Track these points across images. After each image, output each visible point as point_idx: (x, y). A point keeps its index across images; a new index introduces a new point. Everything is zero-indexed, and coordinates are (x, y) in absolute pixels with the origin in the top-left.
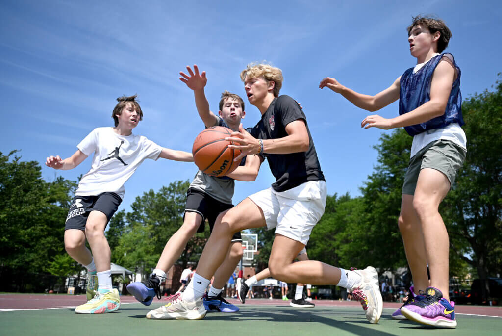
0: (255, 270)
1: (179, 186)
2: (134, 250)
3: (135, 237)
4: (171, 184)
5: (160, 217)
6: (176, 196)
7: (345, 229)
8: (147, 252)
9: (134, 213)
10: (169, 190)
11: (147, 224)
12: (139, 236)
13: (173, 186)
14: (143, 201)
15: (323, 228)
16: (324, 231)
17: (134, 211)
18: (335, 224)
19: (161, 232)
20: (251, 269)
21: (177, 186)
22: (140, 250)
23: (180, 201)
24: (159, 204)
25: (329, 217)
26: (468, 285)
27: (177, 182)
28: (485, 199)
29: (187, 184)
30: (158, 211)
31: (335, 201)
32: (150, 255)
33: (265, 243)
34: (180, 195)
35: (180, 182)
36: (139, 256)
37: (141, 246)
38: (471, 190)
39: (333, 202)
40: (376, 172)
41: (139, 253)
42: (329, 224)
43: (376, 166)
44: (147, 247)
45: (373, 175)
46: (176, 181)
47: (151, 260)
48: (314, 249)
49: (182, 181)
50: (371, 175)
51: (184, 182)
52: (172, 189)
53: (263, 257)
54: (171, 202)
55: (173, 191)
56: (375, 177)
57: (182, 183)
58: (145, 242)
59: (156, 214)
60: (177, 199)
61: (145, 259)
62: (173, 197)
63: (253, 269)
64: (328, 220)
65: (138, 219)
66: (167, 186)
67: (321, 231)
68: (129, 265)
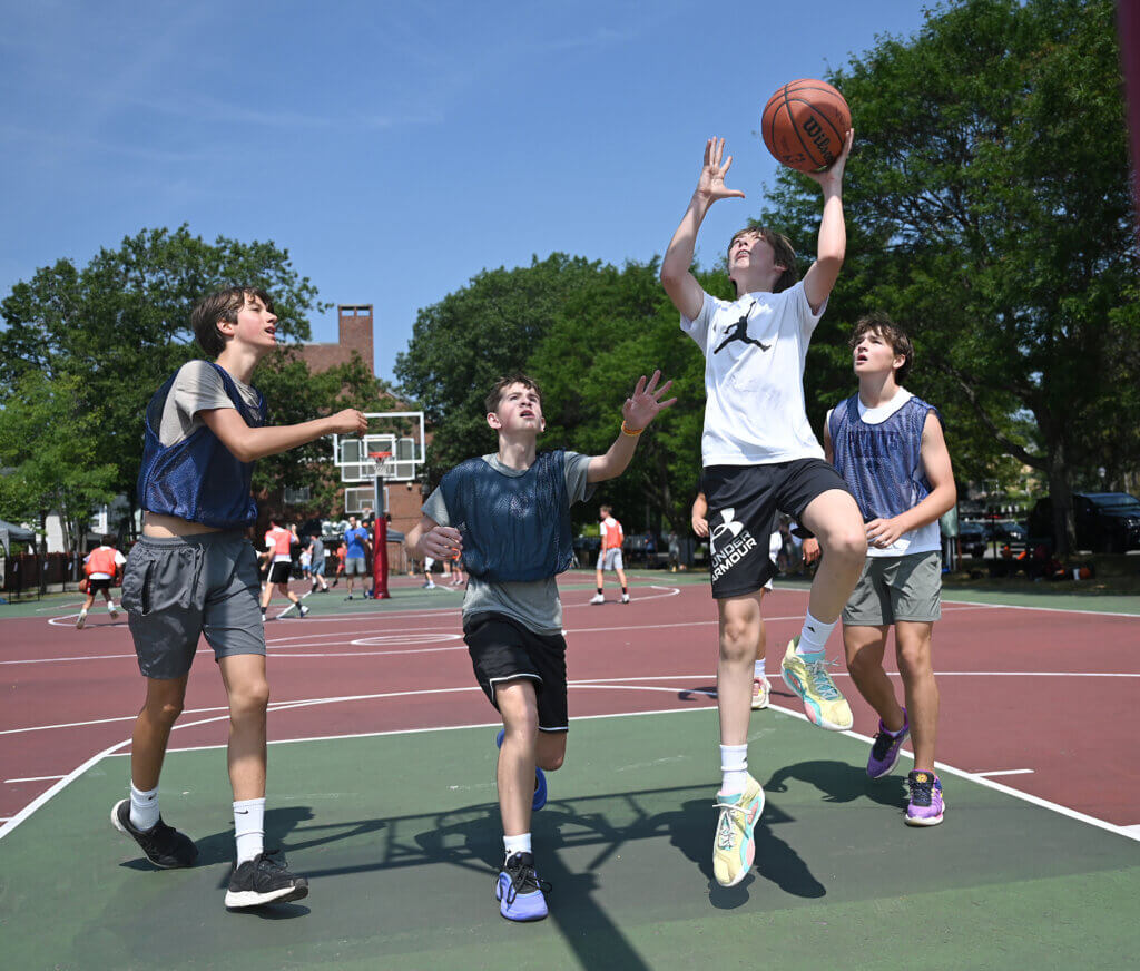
0: (420, 490)
1: (154, 246)
2: (29, 455)
3: (28, 415)
4: (127, 241)
5: (103, 348)
6: (150, 278)
7: (684, 368)
8: (73, 459)
9: (10, 331)
10: (123, 258)
11: (63, 374)
12: (38, 411)
13: (137, 246)
14: (37, 292)
15: (619, 368)
16: (623, 377)
17: (11, 327)
18: (656, 354)
19: (111, 396)
20: (410, 489)
21: (147, 245)
22: (49, 455)
23: (166, 295)
24: (95, 306)
25: (636, 332)
26: (1022, 492)
27: (148, 235)
28: (1073, 309)
29: (182, 240)
30: (92, 329)
31: (653, 281)
32: (86, 470)
33: (447, 412)
34: (161, 275)
35: (157, 235)
36: (49, 476)
37: (52, 442)
38: (1039, 280)
39: (648, 286)
40: (773, 208)
41: (47, 466)
42: (639, 354)
43: (772, 191)
44: (73, 445)
45: (765, 217)
46: (144, 231)
47: (88, 486)
48: (596, 426)
49: (165, 230)
50: (758, 218)
51: (173, 231)
52: (134, 257)
53: (442, 453)
54: (134, 300)
55: (137, 265)
56: (771, 224)
57: (165, 238)
58: (62, 430)
59: (89, 339)
60: (154, 287)
61: (70, 482)
62: (138, 284)
63: (416, 488)
64: (634, 339)
65: (29, 352)
66: (116, 248)
67: (613, 374)
68: (17, 507)
